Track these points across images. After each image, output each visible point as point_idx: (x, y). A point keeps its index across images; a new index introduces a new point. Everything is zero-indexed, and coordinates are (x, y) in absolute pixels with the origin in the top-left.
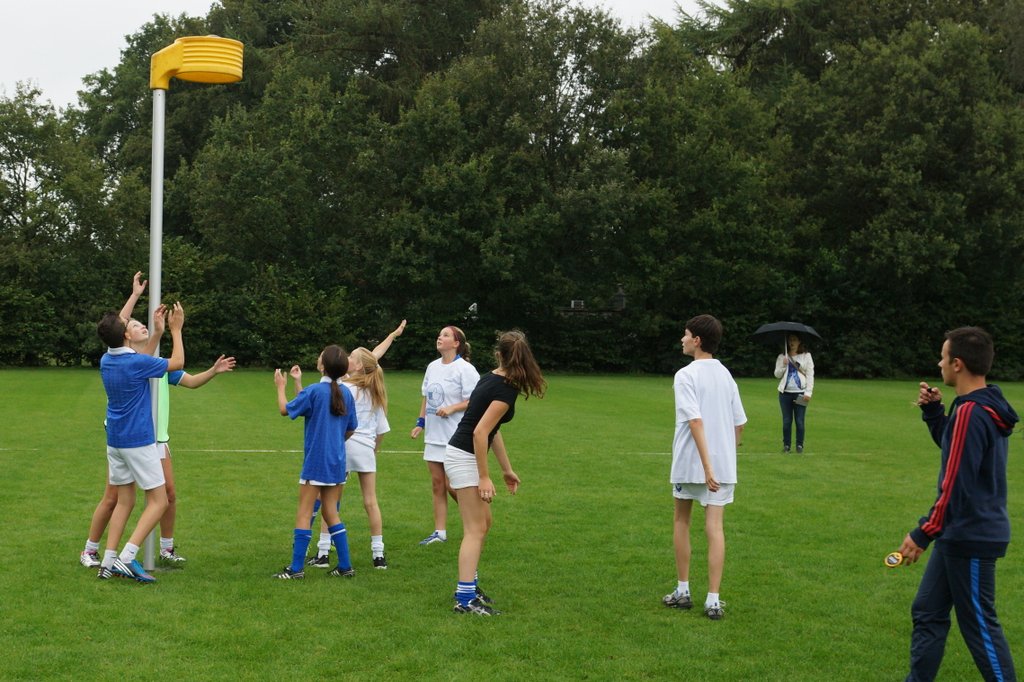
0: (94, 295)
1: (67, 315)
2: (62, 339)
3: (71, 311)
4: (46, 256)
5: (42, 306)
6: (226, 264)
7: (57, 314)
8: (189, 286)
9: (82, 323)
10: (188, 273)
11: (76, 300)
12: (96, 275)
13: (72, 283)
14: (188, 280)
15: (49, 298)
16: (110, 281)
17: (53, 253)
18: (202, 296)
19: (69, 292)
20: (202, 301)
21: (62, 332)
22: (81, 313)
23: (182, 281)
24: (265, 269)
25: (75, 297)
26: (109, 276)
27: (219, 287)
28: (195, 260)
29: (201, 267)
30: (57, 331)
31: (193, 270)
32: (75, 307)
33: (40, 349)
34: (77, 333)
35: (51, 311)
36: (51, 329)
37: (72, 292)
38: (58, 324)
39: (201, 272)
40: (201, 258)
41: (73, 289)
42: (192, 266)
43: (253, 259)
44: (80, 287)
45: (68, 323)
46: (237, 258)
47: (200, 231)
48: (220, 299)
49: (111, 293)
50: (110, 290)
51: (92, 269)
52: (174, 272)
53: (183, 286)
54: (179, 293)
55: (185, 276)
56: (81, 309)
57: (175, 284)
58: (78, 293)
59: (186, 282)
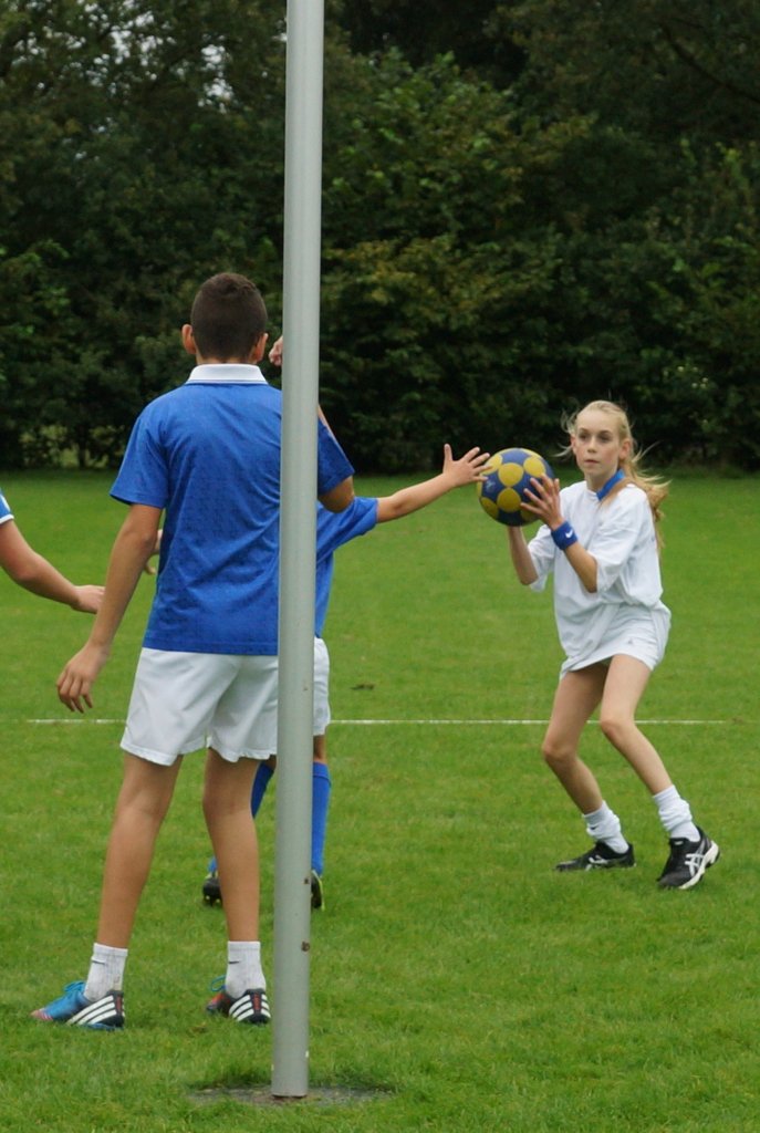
0: (190, 247)
1: (107, 311)
2: (92, 382)
3: (120, 299)
4: (42, 130)
5: (32, 283)
6: (594, 148)
7: (76, 308)
8: (478, 218)
9: (152, 333)
10: (474, 179)
11: (133, 264)
12: (194, 187)
13: (121, 213)
14: (474, 197)
15: (51, 259)
16: (238, 204)
17: (61, 121)
18: (519, 246)
19: (110, 239)
20: (518, 261)
21: (90, 362)
22: (150, 306)
23: (459, 200)
24: (720, 156)
25: (131, 254)
26: (232, 189)
27: (574, 218)
28: (495, 137)
29: (516, 158)
30: (75, 359)
31: (489, 166)
32: (132, 288)
33: (23, 415)
34: (138, 367)
35: (57, 297)
36: (57, 355)
37: (123, 240)
38: (78, 339)
39: (513, 173)
40: (515, 126)
41: (124, 230)
42: (486, 154)
43: (679, 130)
44: (147, 226)
45: (109, 333)
46: (629, 128)
47: (518, 39)
48: (579, 255)
49: (240, 243)
50: (235, 234)
51: (182, 168)
52: (432, 176)
53: (461, 218)
54: (445, 241)
55: (466, 187)
56: (153, 295)
57: (437, 211)
58: (137, 243)
59: (468, 205)
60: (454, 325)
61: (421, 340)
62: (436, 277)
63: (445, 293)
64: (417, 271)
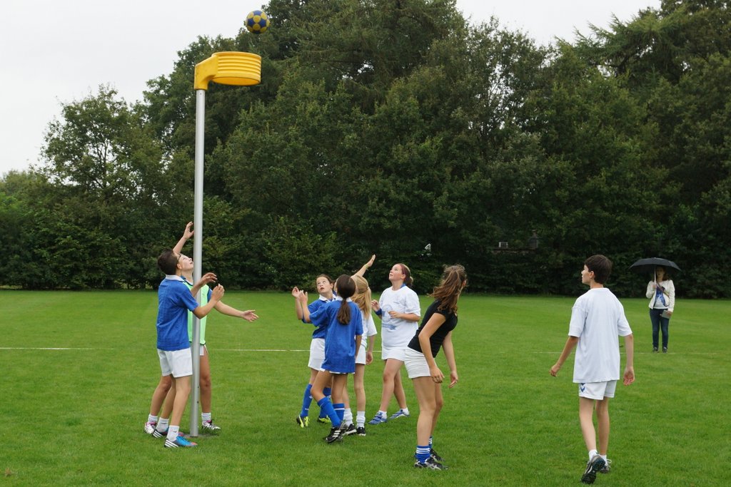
0: (155, 238)
1: (135, 252)
2: (131, 269)
3: (138, 249)
4: (120, 210)
5: (117, 245)
6: (250, 216)
7: (128, 251)
8: (223, 232)
9: (146, 258)
10: (222, 223)
11: (141, 241)
12: (156, 224)
13: (139, 229)
14: (222, 227)
15: (122, 240)
16: (167, 228)
17: (125, 208)
18: (232, 239)
19: (136, 236)
20: (232, 242)
21: (131, 264)
22: (145, 251)
23: (218, 228)
24: (278, 220)
25: (141, 239)
26: (165, 224)
27: (245, 232)
28: (227, 213)
29: (232, 218)
30: (128, 264)
31: (226, 220)
32: (141, 247)
33: (116, 277)
34: (142, 266)
35: (124, 249)
36: (124, 262)
37: (139, 236)
38: (128, 259)
39: (231, 221)
40: (232, 211)
41: (139, 233)
42: (225, 217)
43: (269, 212)
44: (145, 232)
45: (136, 258)
46: (258, 211)
47: (231, 192)
48: (245, 241)
49: (167, 237)
50: (166, 234)
51: (153, 219)
52: (212, 222)
53: (219, 232)
54: (215, 237)
55: (220, 224)
56: (145, 248)
57: (213, 230)
58: (143, 237)
59: (221, 229)
60: (217, 257)
61: (209, 260)
62: (213, 245)
63: (215, 249)
64: (209, 244)
